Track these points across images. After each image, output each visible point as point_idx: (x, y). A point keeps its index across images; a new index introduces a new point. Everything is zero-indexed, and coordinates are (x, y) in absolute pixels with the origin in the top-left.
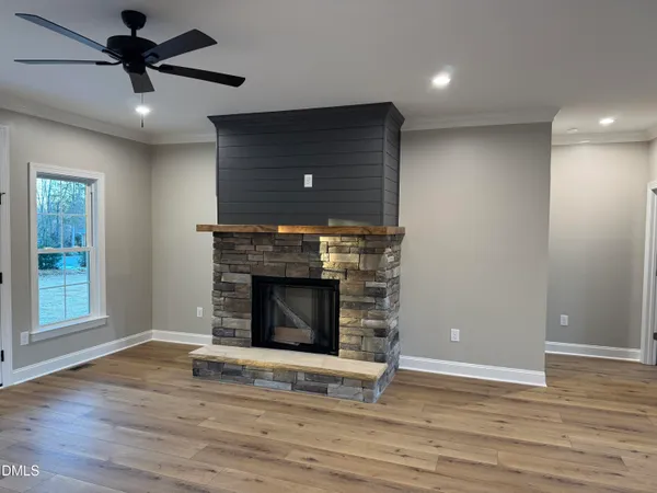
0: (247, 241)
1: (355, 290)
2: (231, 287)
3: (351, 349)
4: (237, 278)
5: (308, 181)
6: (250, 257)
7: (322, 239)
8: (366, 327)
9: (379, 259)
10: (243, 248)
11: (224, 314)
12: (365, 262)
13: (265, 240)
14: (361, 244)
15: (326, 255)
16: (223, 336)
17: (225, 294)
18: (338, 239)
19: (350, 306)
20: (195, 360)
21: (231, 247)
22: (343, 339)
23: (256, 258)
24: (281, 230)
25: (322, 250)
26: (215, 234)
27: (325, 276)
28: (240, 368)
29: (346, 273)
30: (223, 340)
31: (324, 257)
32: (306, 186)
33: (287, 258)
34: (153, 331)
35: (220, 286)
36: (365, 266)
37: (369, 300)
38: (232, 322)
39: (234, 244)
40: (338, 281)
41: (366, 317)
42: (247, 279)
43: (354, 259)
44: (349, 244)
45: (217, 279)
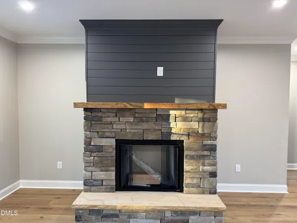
0: (112, 115)
1: (196, 146)
2: (100, 149)
3: (193, 187)
4: (105, 142)
5: (160, 71)
6: (115, 126)
7: (171, 112)
8: (204, 171)
9: (214, 125)
10: (109, 119)
11: (93, 169)
12: (203, 127)
13: (127, 114)
14: (200, 115)
15: (174, 123)
16: (93, 186)
17: (95, 154)
18: (183, 112)
19: (192, 157)
20: (77, 210)
21: (100, 119)
22: (187, 180)
23: (119, 127)
24: (147, 106)
25: (172, 120)
26: (86, 110)
27: (173, 138)
28: (117, 212)
29: (189, 135)
30: (93, 188)
31: (173, 124)
32: (158, 75)
33: (145, 126)
34: (21, 181)
35: (90, 148)
36: (203, 130)
37: (206, 153)
38: (100, 175)
39: (102, 117)
40: (183, 141)
41: (204, 165)
42: (113, 142)
43: (195, 125)
44: (192, 115)
45: (88, 143)
